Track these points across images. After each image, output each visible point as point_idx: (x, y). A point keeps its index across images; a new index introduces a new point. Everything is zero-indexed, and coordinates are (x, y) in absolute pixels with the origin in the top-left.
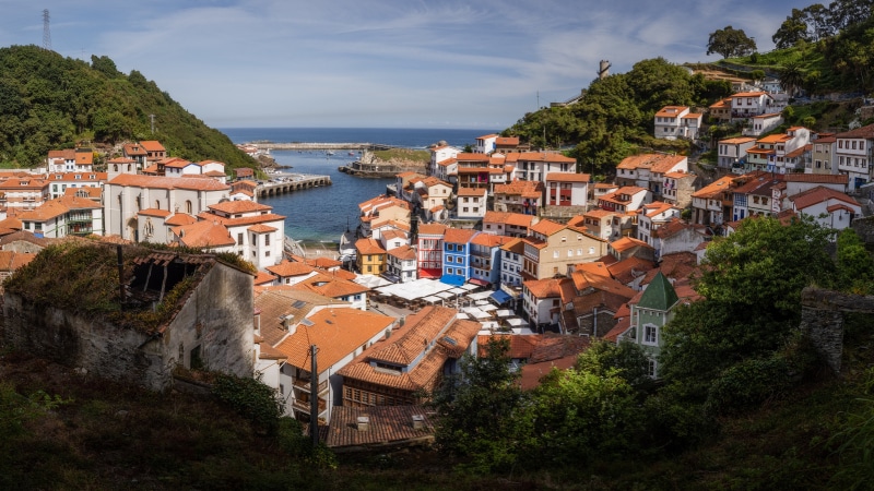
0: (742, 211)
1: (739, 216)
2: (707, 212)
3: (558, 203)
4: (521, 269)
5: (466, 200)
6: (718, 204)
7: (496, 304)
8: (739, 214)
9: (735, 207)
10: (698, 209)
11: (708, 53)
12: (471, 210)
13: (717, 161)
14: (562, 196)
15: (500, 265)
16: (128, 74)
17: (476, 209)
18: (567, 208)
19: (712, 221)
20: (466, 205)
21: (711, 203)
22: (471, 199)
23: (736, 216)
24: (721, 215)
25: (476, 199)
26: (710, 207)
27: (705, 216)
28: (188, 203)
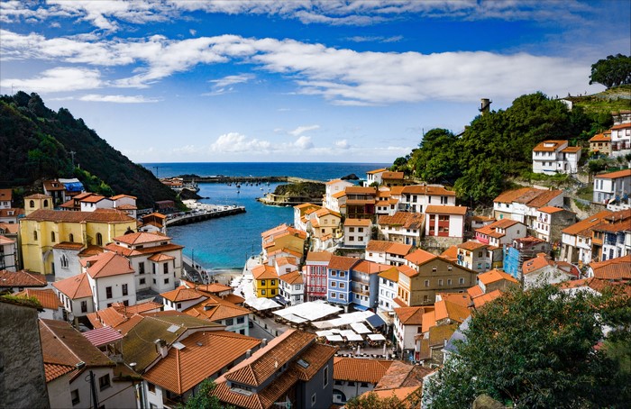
0: (612, 251)
1: (608, 256)
2: (576, 249)
3: (436, 234)
4: (396, 296)
5: (352, 230)
6: (587, 242)
7: (369, 328)
8: (608, 253)
9: (604, 246)
10: (567, 246)
11: (590, 83)
12: (356, 239)
13: (592, 196)
14: (440, 228)
15: (378, 291)
16: (57, 111)
17: (361, 239)
18: (445, 238)
19: (580, 259)
20: (352, 234)
21: (580, 240)
22: (356, 229)
23: (605, 255)
24: (590, 253)
25: (360, 230)
26: (579, 245)
27: (573, 253)
28: (99, 236)
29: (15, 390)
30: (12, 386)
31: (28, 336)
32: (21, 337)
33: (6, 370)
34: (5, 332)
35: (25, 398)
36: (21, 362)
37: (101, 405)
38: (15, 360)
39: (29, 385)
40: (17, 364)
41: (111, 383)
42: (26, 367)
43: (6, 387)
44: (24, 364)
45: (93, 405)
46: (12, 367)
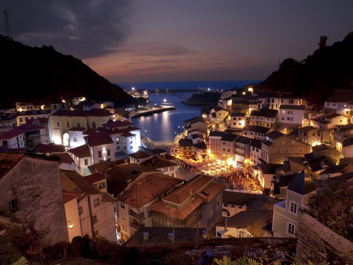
4: (260, 157)
5: (235, 119)
12: (237, 124)
17: (240, 124)
20: (235, 121)
22: (237, 119)
25: (240, 119)
28: (94, 124)
29: (46, 207)
30: (44, 205)
31: (54, 177)
32: (49, 178)
33: (41, 195)
34: (41, 175)
35: (51, 211)
36: (50, 191)
37: (94, 215)
38: (46, 190)
39: (54, 203)
40: (47, 193)
41: (101, 203)
42: (52, 194)
43: (41, 205)
44: (52, 192)
45: (89, 215)
46: (44, 194)
